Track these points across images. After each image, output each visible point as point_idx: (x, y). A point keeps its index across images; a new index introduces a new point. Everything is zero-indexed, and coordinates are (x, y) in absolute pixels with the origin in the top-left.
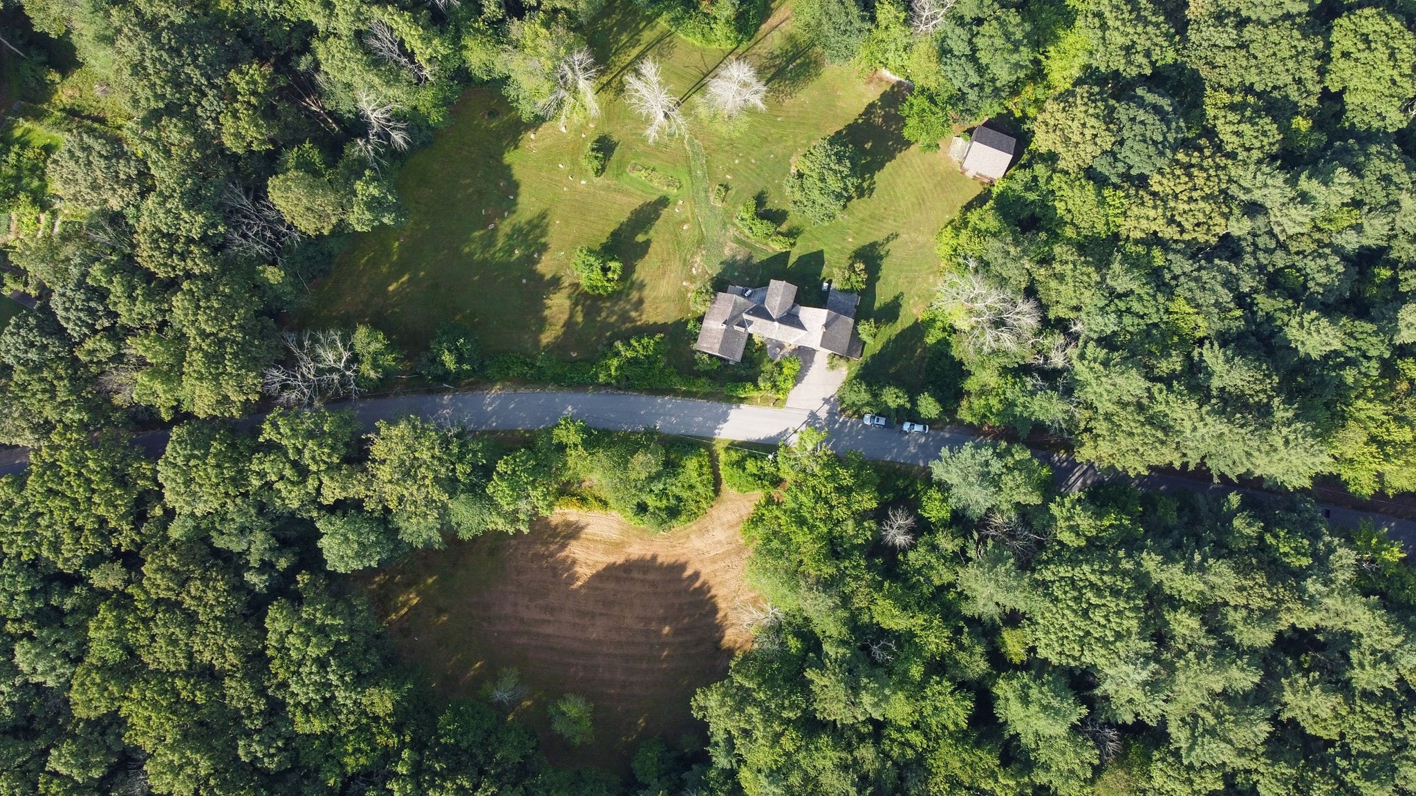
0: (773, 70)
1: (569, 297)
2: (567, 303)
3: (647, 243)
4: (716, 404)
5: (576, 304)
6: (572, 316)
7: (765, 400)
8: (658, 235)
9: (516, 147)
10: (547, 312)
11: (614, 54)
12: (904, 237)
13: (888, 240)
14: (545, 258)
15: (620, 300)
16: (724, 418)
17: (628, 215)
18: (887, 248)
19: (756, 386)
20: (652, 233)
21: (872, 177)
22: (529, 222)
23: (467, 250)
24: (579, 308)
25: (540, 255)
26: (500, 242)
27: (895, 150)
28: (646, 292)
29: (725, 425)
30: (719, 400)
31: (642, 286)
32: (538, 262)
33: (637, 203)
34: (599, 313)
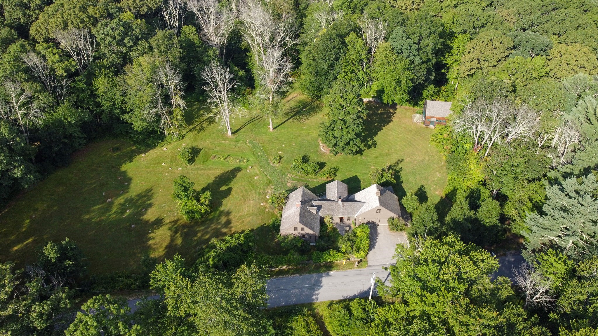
0: (294, 113)
1: (170, 229)
2: (169, 233)
3: (230, 190)
4: (307, 276)
5: (176, 232)
6: (172, 240)
7: (350, 264)
8: (237, 185)
9: (131, 161)
10: (151, 242)
11: (197, 118)
12: (407, 160)
13: (398, 163)
14: (150, 211)
15: (212, 223)
16: (319, 285)
17: (213, 179)
18: (399, 166)
19: (338, 250)
20: (232, 184)
21: (372, 139)
22: (138, 195)
23: (87, 217)
24: (178, 235)
25: (146, 210)
26: (115, 209)
27: (381, 126)
28: (231, 216)
29: (321, 291)
30: (310, 272)
31: (228, 213)
32: (145, 214)
33: (219, 172)
34: (195, 234)
